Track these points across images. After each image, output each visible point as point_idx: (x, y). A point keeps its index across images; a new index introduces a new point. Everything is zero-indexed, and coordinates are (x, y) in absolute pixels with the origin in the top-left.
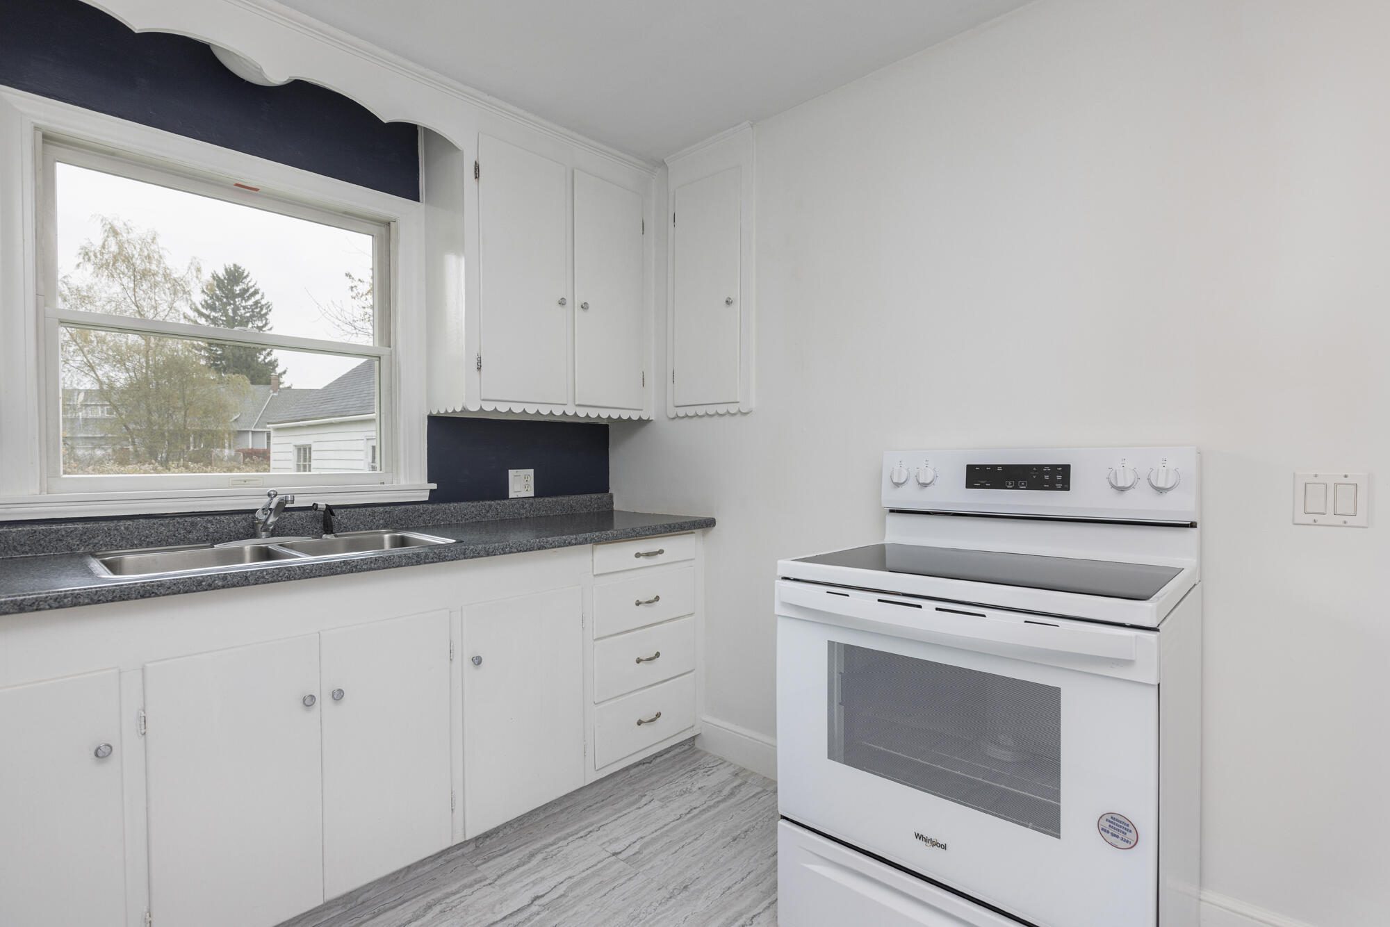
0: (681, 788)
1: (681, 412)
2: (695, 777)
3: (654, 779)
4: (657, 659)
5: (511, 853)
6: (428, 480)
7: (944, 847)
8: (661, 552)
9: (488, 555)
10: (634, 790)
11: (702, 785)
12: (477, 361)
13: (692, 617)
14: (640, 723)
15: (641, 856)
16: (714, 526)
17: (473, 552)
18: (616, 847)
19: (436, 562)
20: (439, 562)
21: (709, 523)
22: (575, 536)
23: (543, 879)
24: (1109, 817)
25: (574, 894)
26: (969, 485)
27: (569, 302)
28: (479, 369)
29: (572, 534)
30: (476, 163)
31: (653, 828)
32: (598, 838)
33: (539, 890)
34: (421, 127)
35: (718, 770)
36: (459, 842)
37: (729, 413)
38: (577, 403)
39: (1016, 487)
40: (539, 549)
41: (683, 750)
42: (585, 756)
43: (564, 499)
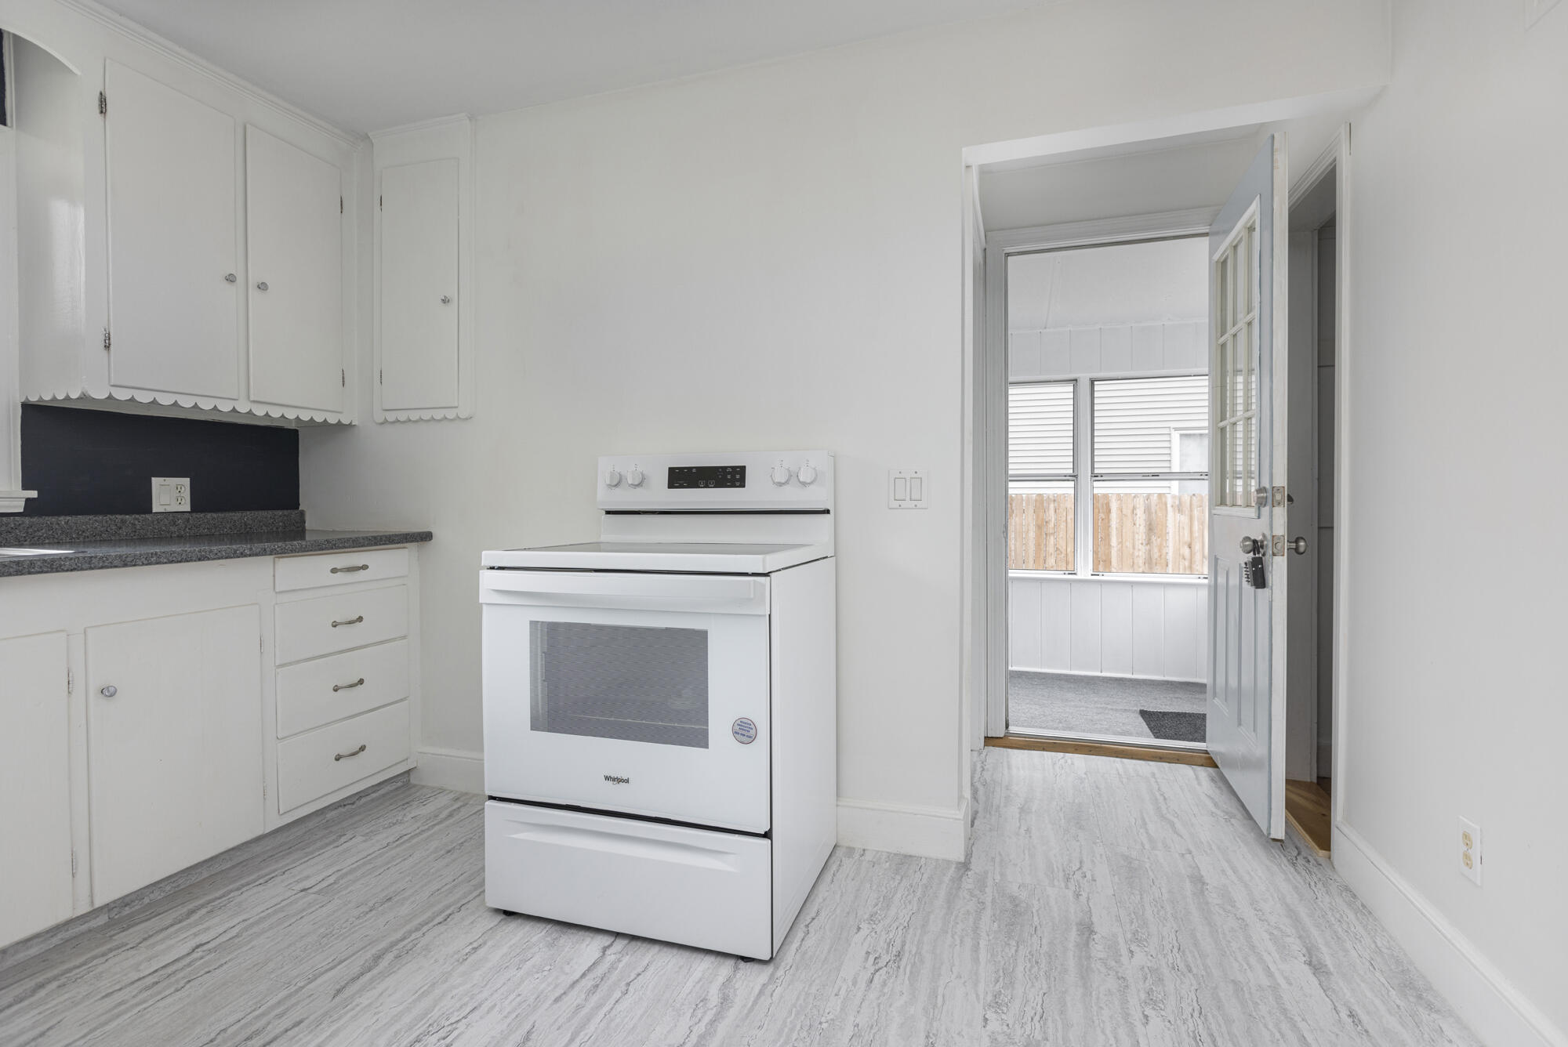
0: (390, 820)
1: (391, 417)
2: (408, 809)
3: (357, 818)
4: (359, 686)
5: (160, 916)
6: (22, 486)
7: (627, 781)
8: (365, 567)
9: (125, 565)
10: (331, 832)
11: (416, 814)
12: (104, 338)
13: (404, 641)
14: (338, 758)
15: (336, 886)
16: (430, 540)
17: (104, 562)
18: (306, 884)
19: (47, 572)
20: (51, 572)
21: (426, 537)
22: (249, 546)
23: (208, 929)
24: (739, 722)
25: (249, 932)
26: (671, 485)
27: (240, 279)
28: (107, 347)
29: (246, 543)
30: (101, 94)
31: (355, 859)
32: (282, 882)
33: (203, 938)
34: (9, 33)
35: (436, 798)
36: (84, 912)
37: (446, 418)
38: (252, 399)
39: (706, 486)
40: (200, 560)
41: (394, 787)
42: (265, 799)
43: (236, 516)
